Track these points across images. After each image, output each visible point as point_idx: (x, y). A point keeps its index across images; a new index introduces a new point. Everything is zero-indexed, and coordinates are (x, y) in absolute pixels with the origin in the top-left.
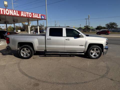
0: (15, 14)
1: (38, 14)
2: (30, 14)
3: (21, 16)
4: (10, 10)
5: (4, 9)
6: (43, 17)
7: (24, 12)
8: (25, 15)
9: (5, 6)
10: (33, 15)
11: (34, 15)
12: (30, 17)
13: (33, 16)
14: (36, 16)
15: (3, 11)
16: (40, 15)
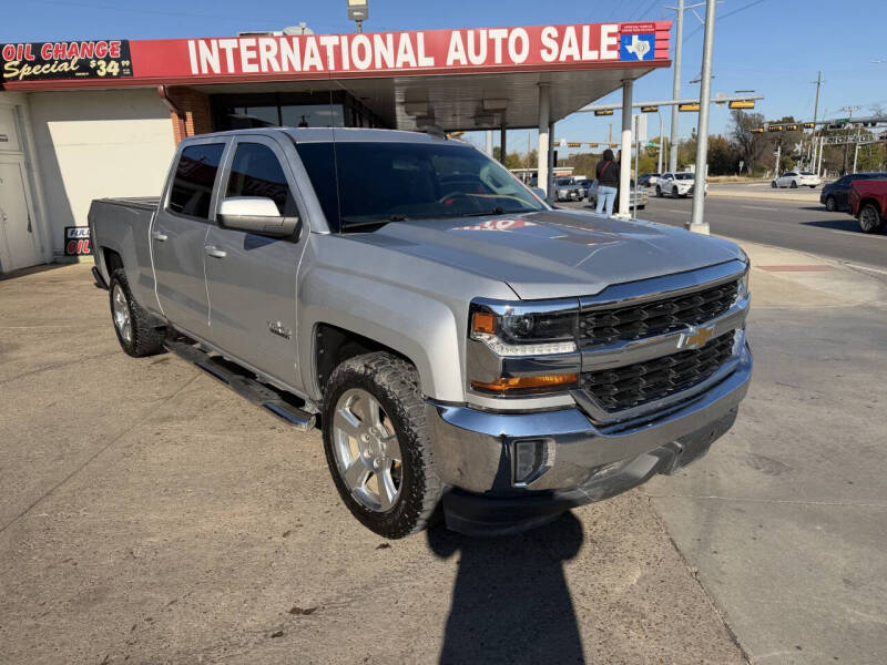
0: (410, 58)
1: (586, 30)
2: (519, 42)
3: (450, 62)
4: (377, 38)
5: (345, 39)
6: (639, 48)
7: (471, 34)
8: (477, 52)
9: (351, 17)
10: (545, 40)
11: (553, 45)
12: (518, 59)
13: (544, 53)
14: (570, 51)
15: (338, 49)
16: (610, 35)
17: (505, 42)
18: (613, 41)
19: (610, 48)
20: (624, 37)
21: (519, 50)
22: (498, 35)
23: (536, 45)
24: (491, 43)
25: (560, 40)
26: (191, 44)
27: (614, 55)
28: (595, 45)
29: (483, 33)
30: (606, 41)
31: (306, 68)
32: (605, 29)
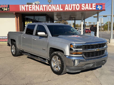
0: (58, 9)
1: (90, 4)
2: (78, 6)
3: (65, 10)
4: (53, 5)
5: (47, 5)
6: (99, 7)
7: (69, 5)
8: (70, 8)
9: (48, 2)
10: (83, 6)
12: (78, 9)
13: (82, 8)
14: (87, 8)
16: (94, 5)
17: (75, 6)
18: (95, 6)
19: (94, 7)
20: (97, 6)
21: (78, 8)
22: (74, 5)
23: (81, 7)
24: (73, 7)
25: (85, 6)
26: (20, 6)
27: (95, 9)
28: (91, 7)
29: (71, 5)
30: (93, 6)
31: (40, 10)
32: (93, 4)
